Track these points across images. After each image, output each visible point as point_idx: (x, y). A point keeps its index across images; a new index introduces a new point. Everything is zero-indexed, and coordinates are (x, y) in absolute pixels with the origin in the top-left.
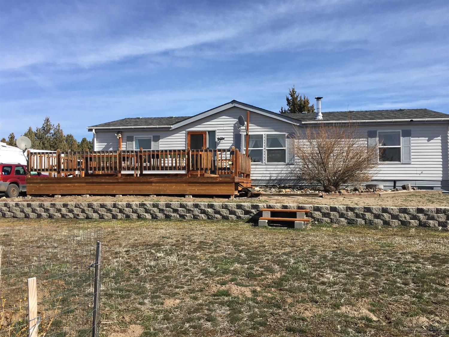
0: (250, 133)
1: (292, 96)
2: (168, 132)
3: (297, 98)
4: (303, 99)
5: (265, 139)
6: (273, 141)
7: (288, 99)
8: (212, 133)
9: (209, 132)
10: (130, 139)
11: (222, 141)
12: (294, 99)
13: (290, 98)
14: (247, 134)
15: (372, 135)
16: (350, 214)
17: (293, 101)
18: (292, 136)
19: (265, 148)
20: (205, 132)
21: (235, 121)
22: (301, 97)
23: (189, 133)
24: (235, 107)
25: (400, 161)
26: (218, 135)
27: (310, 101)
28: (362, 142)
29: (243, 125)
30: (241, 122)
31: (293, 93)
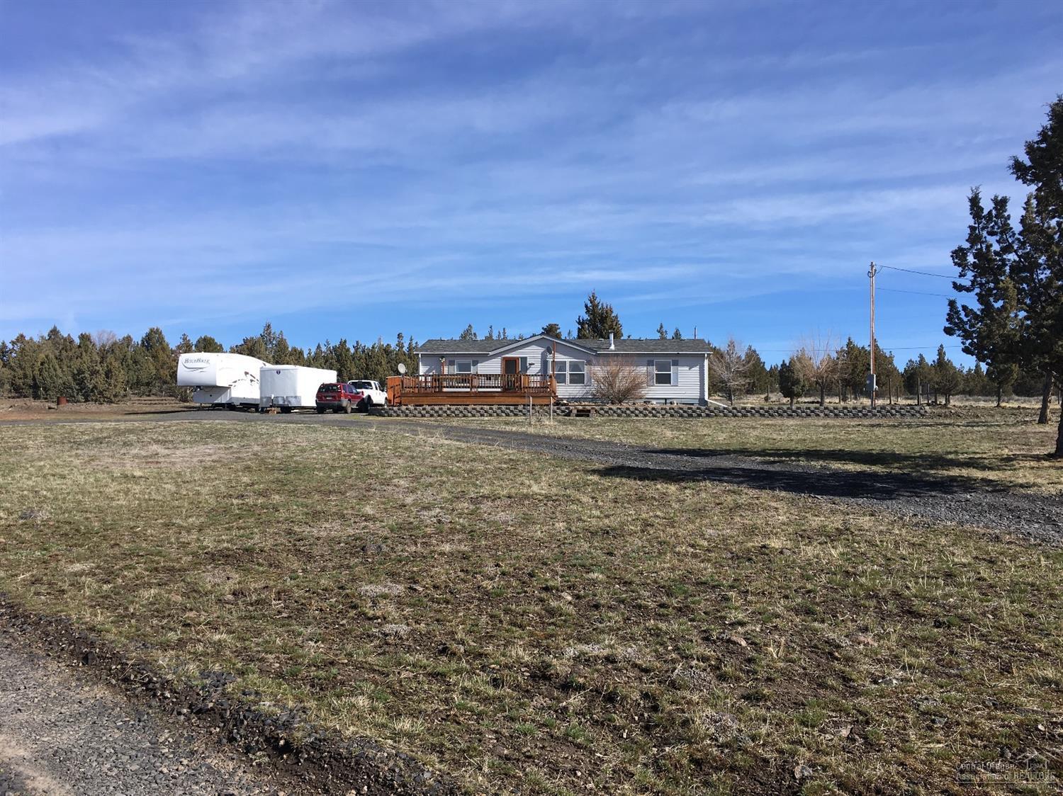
0: (555, 360)
1: (591, 302)
2: (486, 357)
3: (597, 306)
4: (605, 306)
5: (568, 365)
6: (574, 366)
7: (586, 306)
8: (524, 359)
9: (521, 358)
10: (452, 363)
11: (532, 366)
12: (595, 306)
13: (589, 305)
14: (554, 361)
15: (650, 363)
16: (619, 411)
17: (593, 310)
18: (589, 363)
19: (568, 372)
20: (518, 358)
21: (541, 350)
22: (602, 305)
23: (504, 358)
24: (543, 338)
25: (670, 383)
26: (529, 361)
27: (614, 310)
28: (644, 369)
29: (550, 353)
30: (549, 350)
31: (593, 297)
